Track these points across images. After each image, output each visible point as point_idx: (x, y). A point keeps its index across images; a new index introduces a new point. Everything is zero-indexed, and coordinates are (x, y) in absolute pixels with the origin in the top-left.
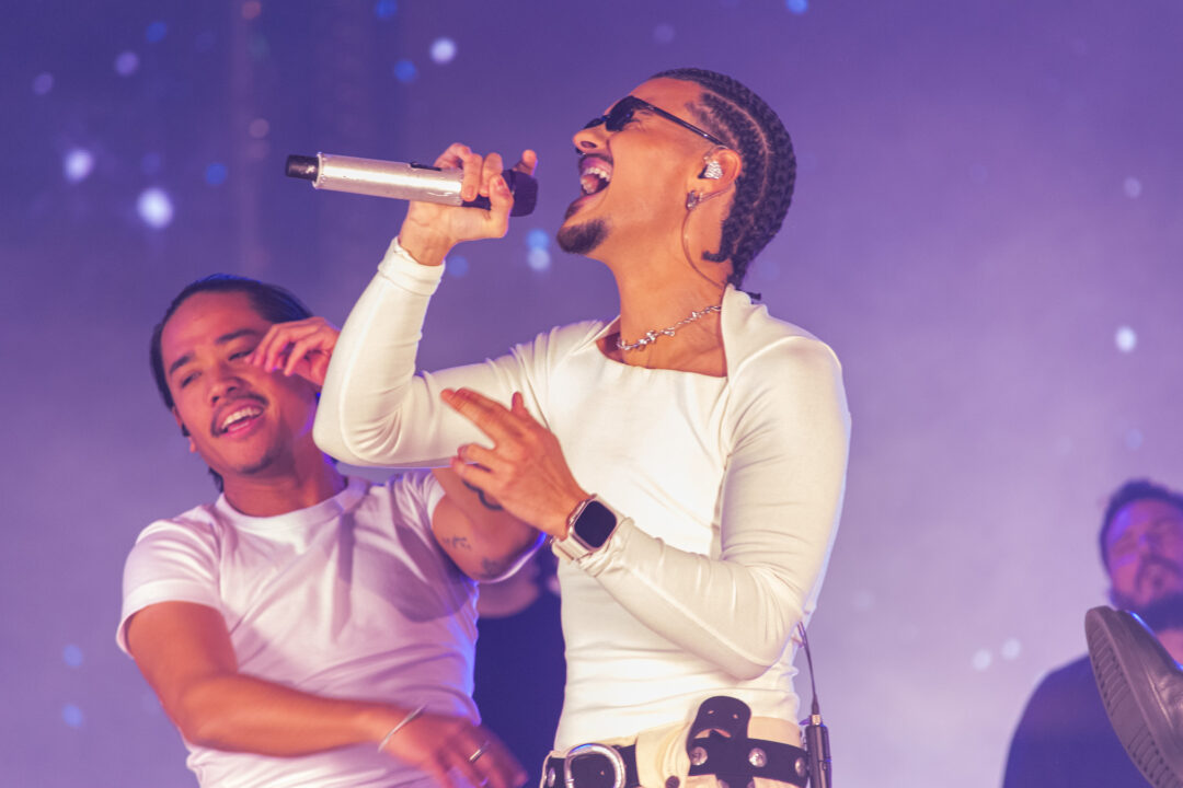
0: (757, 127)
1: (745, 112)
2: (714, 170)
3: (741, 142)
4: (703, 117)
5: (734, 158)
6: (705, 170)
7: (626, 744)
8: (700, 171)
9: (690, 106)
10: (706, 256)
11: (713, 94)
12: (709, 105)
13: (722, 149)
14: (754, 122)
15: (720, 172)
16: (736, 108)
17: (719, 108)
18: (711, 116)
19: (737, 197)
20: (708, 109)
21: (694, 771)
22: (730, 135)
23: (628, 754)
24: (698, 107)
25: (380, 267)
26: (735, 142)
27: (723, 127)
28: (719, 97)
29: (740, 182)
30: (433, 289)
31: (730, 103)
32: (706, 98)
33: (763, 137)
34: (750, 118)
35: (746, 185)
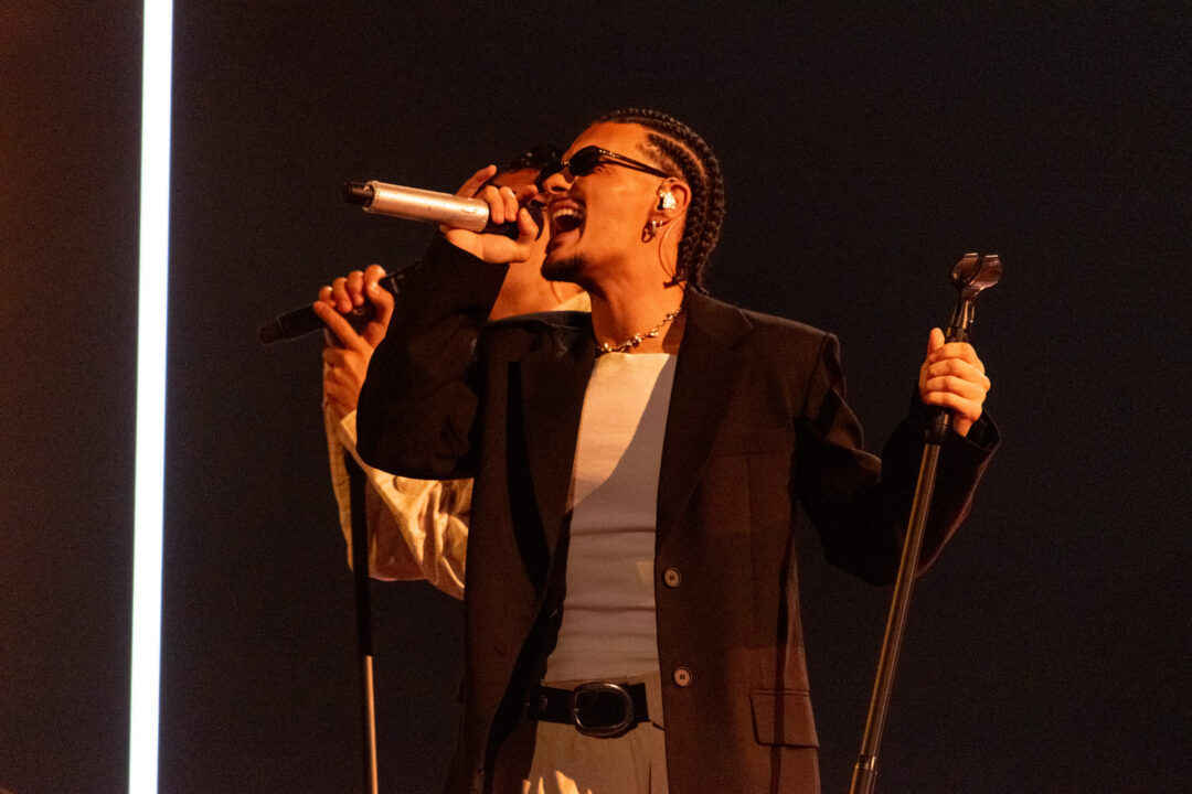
0: (693, 156)
1: (682, 145)
2: (670, 200)
4: (652, 156)
5: (683, 186)
6: (661, 202)
9: (640, 147)
12: (655, 144)
13: (672, 180)
14: (691, 153)
15: (674, 202)
16: (675, 142)
17: (664, 147)
22: (675, 168)
24: (646, 148)
27: (669, 162)
28: (660, 135)
32: (652, 139)
33: (699, 164)
34: (687, 150)
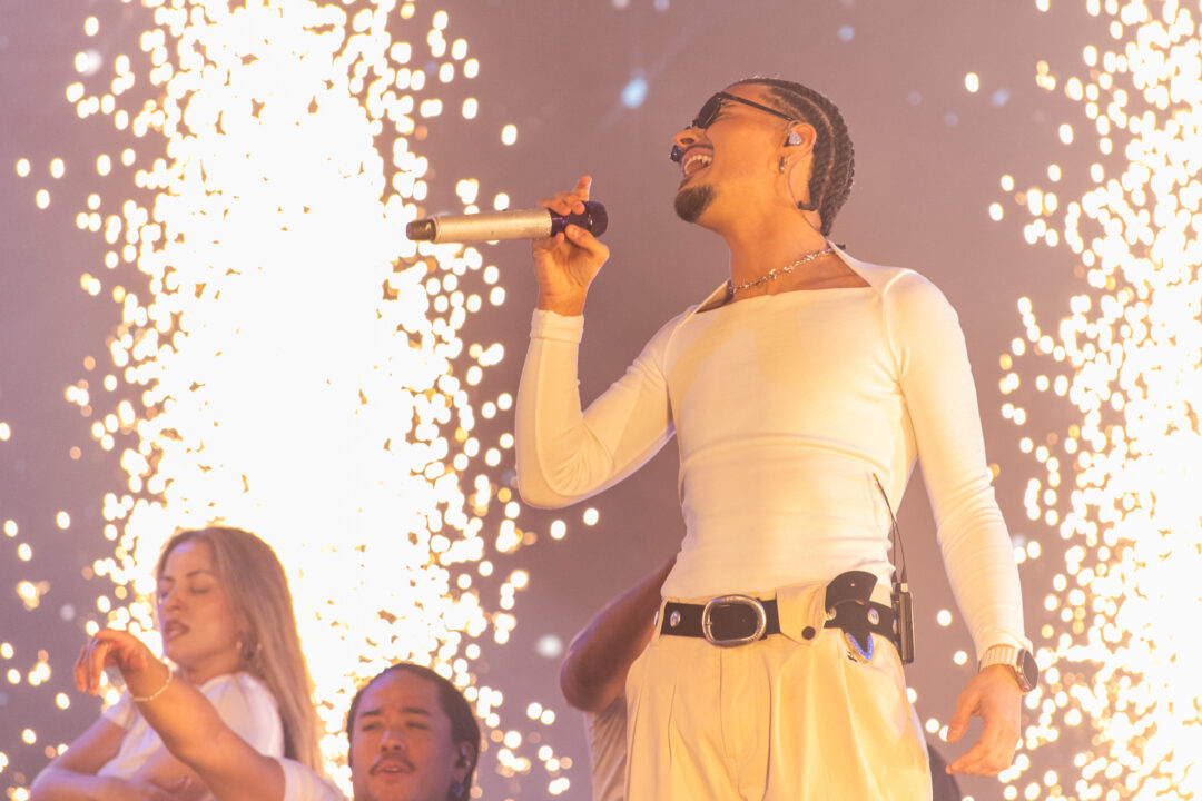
0: (819, 110)
1: (807, 99)
2: (795, 139)
3: (810, 119)
4: (776, 102)
5: (809, 130)
6: (788, 139)
7: (768, 596)
8: (784, 141)
10: (800, 206)
12: (778, 95)
13: (796, 124)
14: (816, 106)
15: (800, 141)
16: (800, 97)
17: (788, 98)
18: (782, 102)
20: (778, 98)
21: (829, 624)
22: (800, 114)
24: (770, 96)
26: (804, 118)
28: (785, 90)
29: (816, 150)
32: (775, 90)
33: (825, 116)
34: (812, 103)
35: (820, 151)
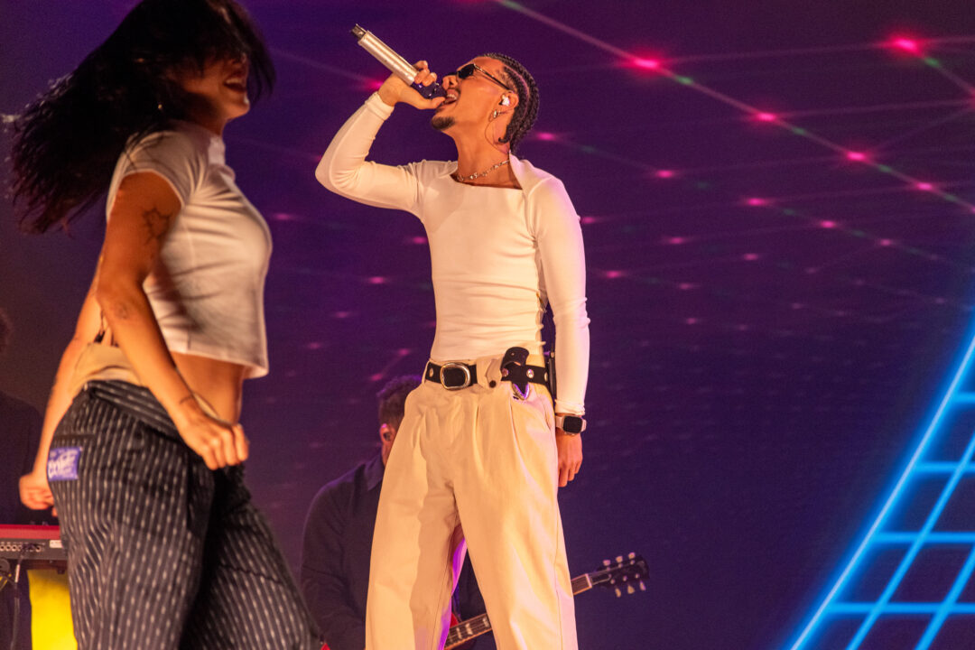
0: (525, 84)
1: (521, 77)
2: (506, 102)
3: (519, 90)
5: (515, 97)
6: (502, 101)
7: (471, 364)
8: (500, 101)
9: (498, 72)
10: (500, 140)
11: (508, 67)
12: (507, 72)
13: (510, 92)
14: (525, 82)
15: (509, 103)
16: (517, 75)
17: (511, 75)
18: (507, 77)
19: (514, 115)
21: (503, 379)
22: (514, 86)
23: (473, 369)
24: (501, 73)
25: (366, 102)
26: (516, 90)
27: (512, 83)
28: (510, 69)
29: (516, 109)
30: (386, 118)
31: (515, 72)
32: (505, 69)
33: (528, 89)
34: (523, 80)
